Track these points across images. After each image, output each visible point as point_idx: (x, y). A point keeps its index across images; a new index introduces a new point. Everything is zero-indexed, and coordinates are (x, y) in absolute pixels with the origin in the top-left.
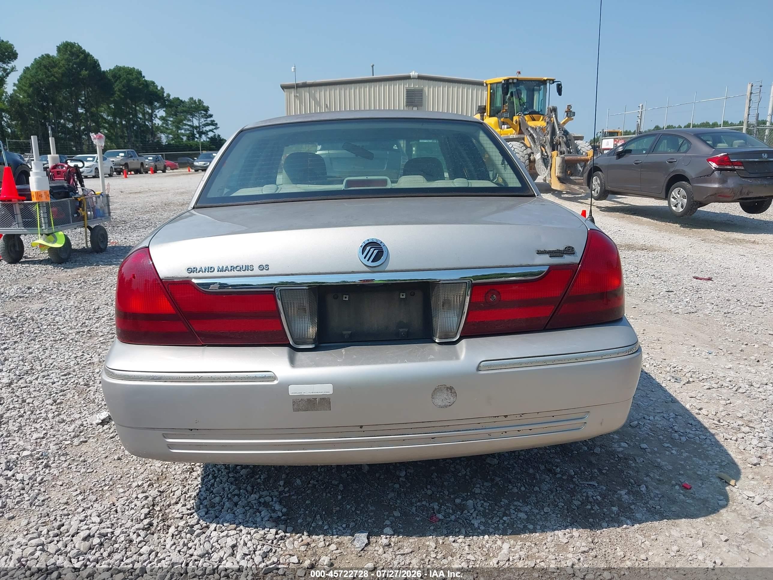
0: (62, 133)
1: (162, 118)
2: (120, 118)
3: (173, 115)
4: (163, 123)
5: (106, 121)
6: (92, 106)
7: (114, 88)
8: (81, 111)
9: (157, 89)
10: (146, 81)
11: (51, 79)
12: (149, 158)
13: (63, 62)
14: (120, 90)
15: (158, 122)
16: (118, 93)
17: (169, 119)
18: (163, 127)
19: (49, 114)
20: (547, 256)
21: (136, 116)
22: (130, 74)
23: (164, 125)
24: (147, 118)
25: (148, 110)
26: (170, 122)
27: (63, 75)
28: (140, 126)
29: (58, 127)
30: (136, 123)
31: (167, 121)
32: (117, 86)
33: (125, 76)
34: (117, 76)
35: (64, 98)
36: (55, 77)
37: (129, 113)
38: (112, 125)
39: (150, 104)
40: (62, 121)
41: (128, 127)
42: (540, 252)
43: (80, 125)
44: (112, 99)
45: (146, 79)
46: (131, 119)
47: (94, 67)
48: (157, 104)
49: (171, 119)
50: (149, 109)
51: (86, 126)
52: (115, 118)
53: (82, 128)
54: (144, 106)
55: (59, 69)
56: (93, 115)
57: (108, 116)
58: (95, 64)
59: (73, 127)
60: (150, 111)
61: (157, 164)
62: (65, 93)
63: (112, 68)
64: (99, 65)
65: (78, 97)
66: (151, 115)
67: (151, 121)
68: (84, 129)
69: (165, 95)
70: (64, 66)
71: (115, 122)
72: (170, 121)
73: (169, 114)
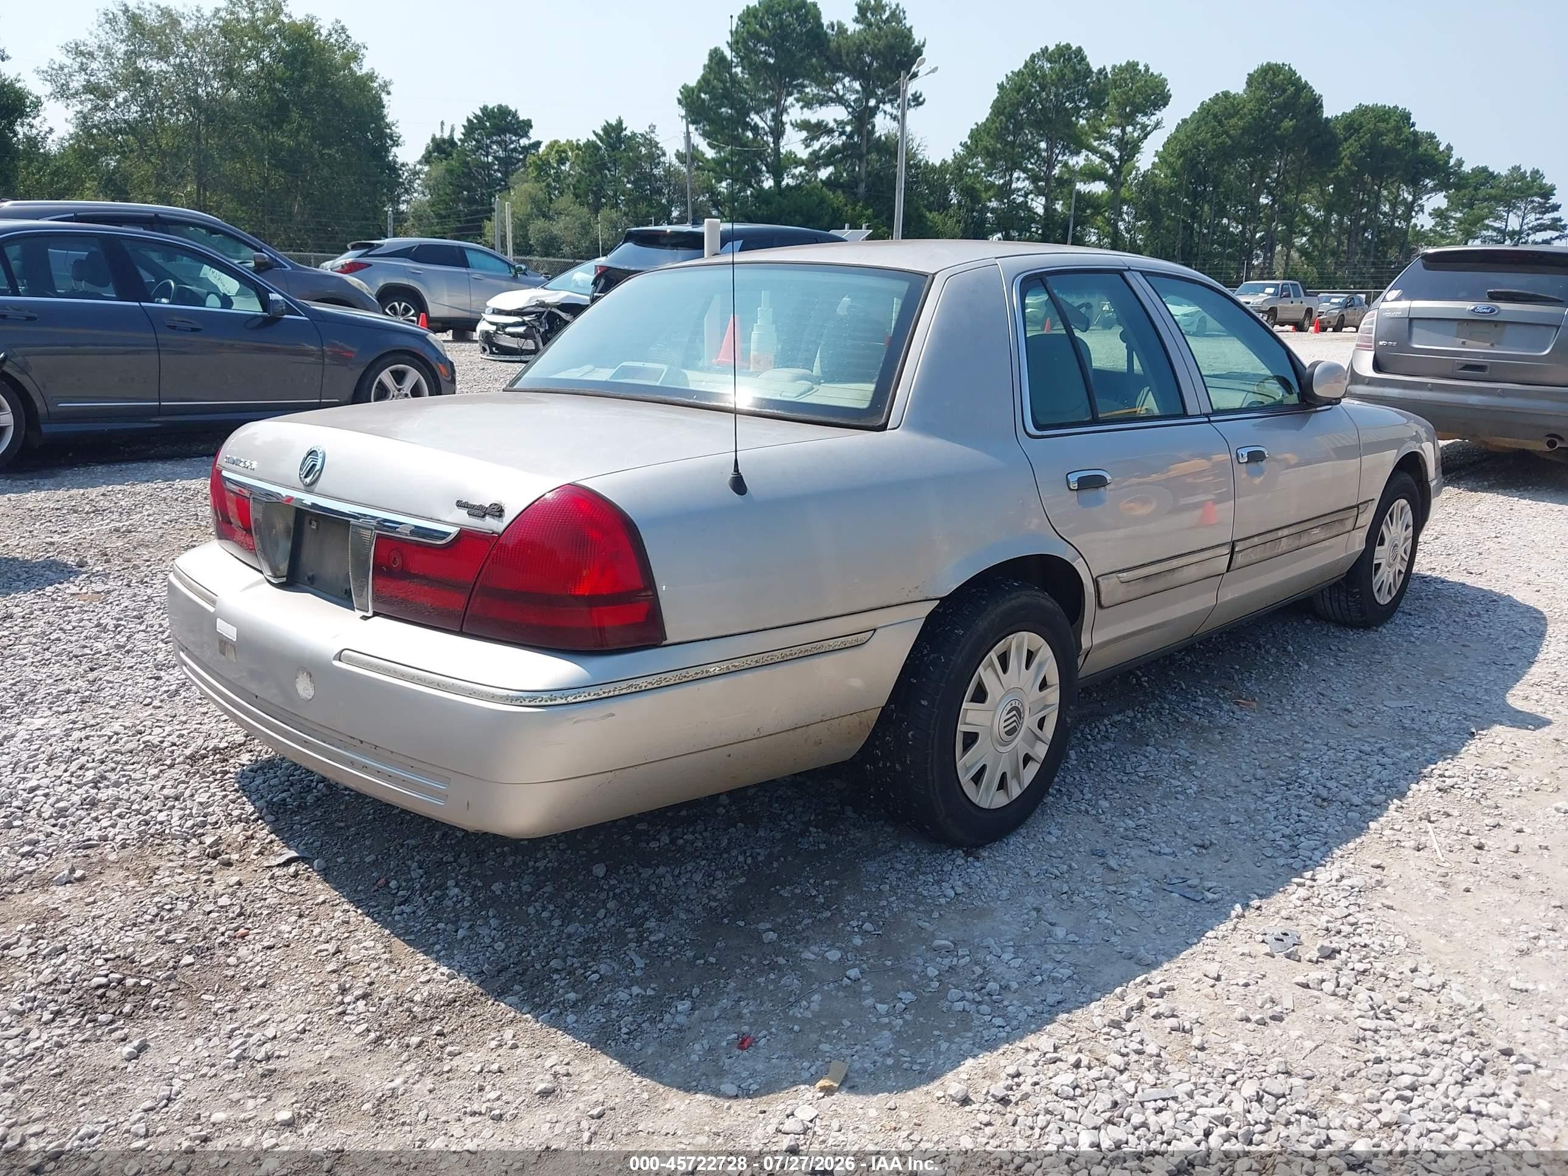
0: (1219, 244)
1: (1438, 214)
2: (1338, 214)
3: (1464, 206)
4: (1437, 224)
5: (1309, 220)
6: (1288, 190)
7: (1340, 153)
8: (1264, 200)
9: (1437, 149)
10: (1415, 133)
11: (1219, 141)
12: (1333, 300)
13: (1250, 106)
14: (1352, 156)
15: (1424, 221)
16: (1349, 162)
17: (1452, 214)
18: (1435, 232)
19: (1202, 208)
20: (464, 512)
21: (1375, 208)
22: (1383, 121)
23: (1439, 229)
24: (1400, 212)
25: (1406, 195)
26: (1453, 222)
27: (1245, 131)
28: (1379, 230)
29: (1214, 233)
30: (1372, 223)
31: (1447, 218)
32: (1348, 149)
33: (1371, 126)
34: (1356, 126)
35: (1239, 177)
36: (1229, 136)
37: (1362, 204)
38: (1320, 228)
39: (1414, 182)
40: (1225, 221)
41: (1353, 233)
42: (460, 504)
43: (1255, 228)
44: (1332, 175)
45: (1417, 128)
46: (1362, 216)
47: (1309, 112)
48: (1429, 183)
49: (1459, 215)
50: (1410, 193)
51: (1268, 232)
52: (1329, 213)
53: (1258, 235)
54: (1399, 187)
55: (1241, 118)
56: (1285, 208)
57: (1317, 210)
58: (1315, 104)
59: (1243, 232)
60: (1410, 198)
61: (1345, 313)
62: (1242, 165)
63: (1348, 111)
64: (1321, 106)
65: (1265, 174)
66: (1410, 207)
67: (1408, 217)
68: (1261, 237)
69: (1452, 162)
70: (1251, 114)
71: (1326, 222)
72: (1454, 218)
73: (1454, 204)
